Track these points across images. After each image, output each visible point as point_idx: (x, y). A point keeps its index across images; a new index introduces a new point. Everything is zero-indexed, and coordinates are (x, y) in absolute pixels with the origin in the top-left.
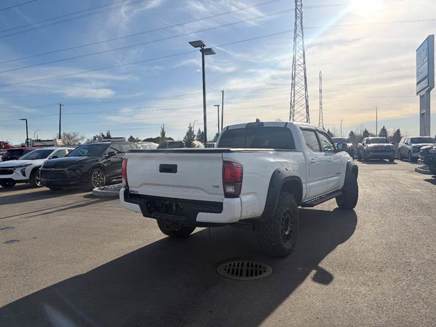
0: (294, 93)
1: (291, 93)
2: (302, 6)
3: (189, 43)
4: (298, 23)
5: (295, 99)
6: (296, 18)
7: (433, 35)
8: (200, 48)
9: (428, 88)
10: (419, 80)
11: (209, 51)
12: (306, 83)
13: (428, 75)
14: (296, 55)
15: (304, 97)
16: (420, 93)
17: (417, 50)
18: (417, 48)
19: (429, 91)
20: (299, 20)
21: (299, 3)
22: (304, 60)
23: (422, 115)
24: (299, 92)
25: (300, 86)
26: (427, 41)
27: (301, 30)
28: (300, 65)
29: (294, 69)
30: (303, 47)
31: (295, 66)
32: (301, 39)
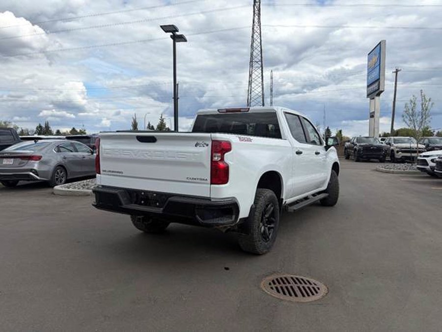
0: (251, 90)
1: (248, 90)
2: (260, 3)
3: (161, 26)
4: (256, 20)
5: (252, 96)
6: (254, 14)
7: (385, 41)
8: (171, 34)
9: (378, 91)
10: (370, 83)
12: (262, 81)
13: (379, 79)
14: (254, 52)
15: (260, 94)
16: (370, 96)
17: (369, 54)
19: (378, 95)
20: (257, 17)
22: (261, 57)
23: (372, 116)
24: (255, 90)
25: (257, 83)
26: (379, 46)
27: (259, 27)
28: (257, 62)
29: (251, 66)
30: (261, 44)
31: (253, 63)
32: (259, 36)
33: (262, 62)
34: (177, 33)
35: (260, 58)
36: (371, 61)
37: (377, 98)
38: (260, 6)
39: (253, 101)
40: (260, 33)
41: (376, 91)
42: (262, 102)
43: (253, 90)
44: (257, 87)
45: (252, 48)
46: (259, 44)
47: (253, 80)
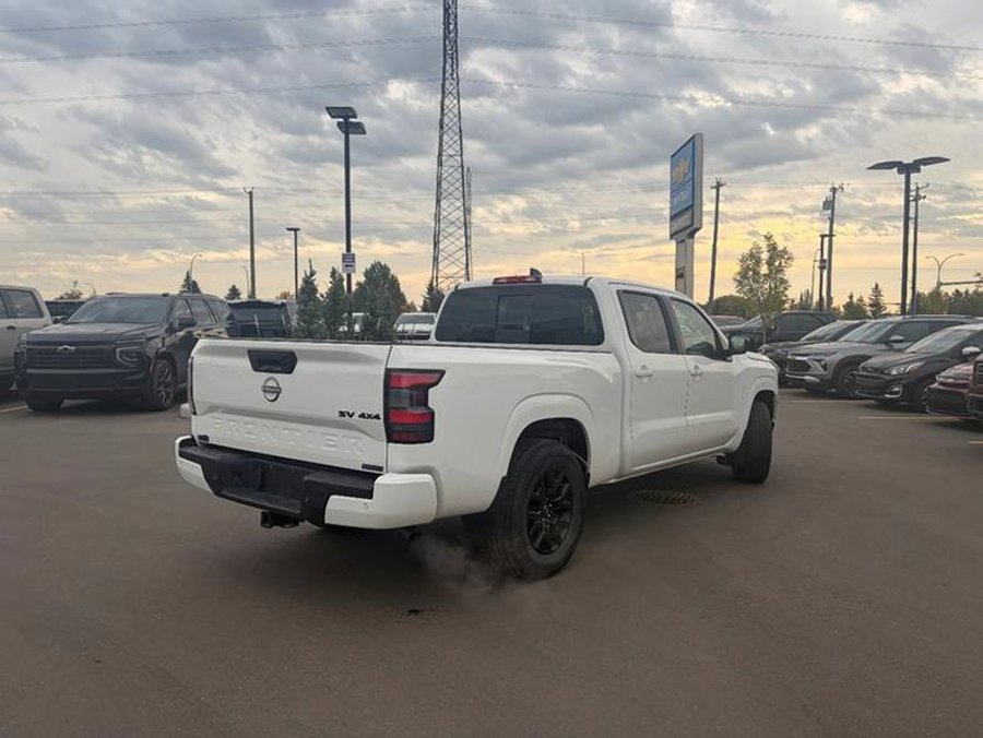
1: (435, 216)
2: (456, 34)
3: (328, 109)
4: (448, 67)
6: (445, 56)
7: (702, 135)
8: (342, 120)
9: (691, 229)
10: (675, 213)
11: (358, 128)
13: (693, 206)
14: (445, 135)
16: (677, 236)
17: (673, 156)
18: (672, 153)
19: (691, 235)
20: (450, 61)
21: (451, 27)
22: (461, 147)
23: (680, 275)
24: (449, 214)
25: (452, 201)
26: (691, 142)
27: (455, 83)
28: (451, 156)
29: (440, 164)
30: (460, 118)
31: (444, 158)
32: (455, 102)
33: (461, 155)
34: (352, 120)
35: (458, 148)
36: (677, 169)
37: (689, 241)
38: (456, 41)
39: (445, 238)
40: (459, 95)
41: (689, 227)
42: (463, 240)
43: (444, 213)
44: (452, 208)
45: (441, 127)
46: (456, 119)
47: (444, 194)
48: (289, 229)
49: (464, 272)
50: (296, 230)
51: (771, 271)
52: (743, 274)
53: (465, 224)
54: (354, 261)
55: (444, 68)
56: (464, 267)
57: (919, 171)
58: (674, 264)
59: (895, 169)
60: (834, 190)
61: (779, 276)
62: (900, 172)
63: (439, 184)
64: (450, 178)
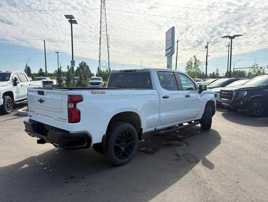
3: (65, 15)
4: (102, 5)
6: (101, 2)
7: (174, 27)
8: (70, 19)
10: (167, 49)
11: (75, 22)
13: (172, 47)
14: (102, 26)
16: (167, 56)
17: (166, 33)
18: (166, 32)
19: (171, 55)
20: (103, 3)
23: (168, 67)
24: (104, 48)
25: (104, 44)
26: (171, 29)
27: (104, 10)
28: (104, 31)
29: (100, 33)
30: (106, 20)
31: (101, 32)
32: (105, 16)
33: (107, 31)
34: (73, 19)
35: (106, 29)
37: (171, 57)
39: (102, 55)
40: (106, 14)
41: (171, 53)
42: (108, 55)
43: (102, 48)
44: (104, 46)
45: (101, 23)
46: (105, 21)
47: (102, 42)
48: (56, 52)
49: (108, 65)
50: (58, 53)
51: (195, 66)
52: (188, 67)
53: (108, 51)
54: (74, 63)
55: (101, 6)
56: (108, 63)
57: (234, 38)
58: (167, 63)
59: (228, 38)
60: (208, 43)
61: (197, 68)
62: (229, 39)
63: (100, 39)
64: (103, 38)
